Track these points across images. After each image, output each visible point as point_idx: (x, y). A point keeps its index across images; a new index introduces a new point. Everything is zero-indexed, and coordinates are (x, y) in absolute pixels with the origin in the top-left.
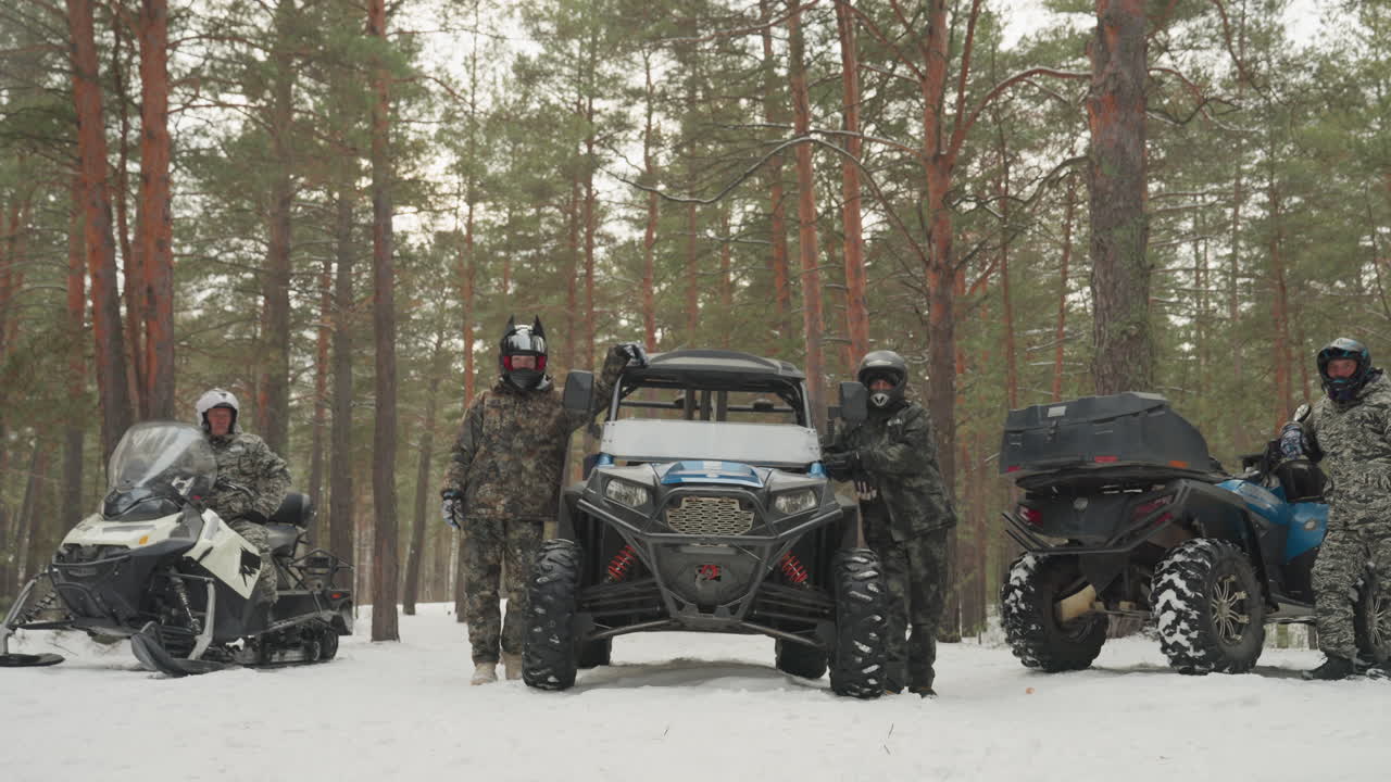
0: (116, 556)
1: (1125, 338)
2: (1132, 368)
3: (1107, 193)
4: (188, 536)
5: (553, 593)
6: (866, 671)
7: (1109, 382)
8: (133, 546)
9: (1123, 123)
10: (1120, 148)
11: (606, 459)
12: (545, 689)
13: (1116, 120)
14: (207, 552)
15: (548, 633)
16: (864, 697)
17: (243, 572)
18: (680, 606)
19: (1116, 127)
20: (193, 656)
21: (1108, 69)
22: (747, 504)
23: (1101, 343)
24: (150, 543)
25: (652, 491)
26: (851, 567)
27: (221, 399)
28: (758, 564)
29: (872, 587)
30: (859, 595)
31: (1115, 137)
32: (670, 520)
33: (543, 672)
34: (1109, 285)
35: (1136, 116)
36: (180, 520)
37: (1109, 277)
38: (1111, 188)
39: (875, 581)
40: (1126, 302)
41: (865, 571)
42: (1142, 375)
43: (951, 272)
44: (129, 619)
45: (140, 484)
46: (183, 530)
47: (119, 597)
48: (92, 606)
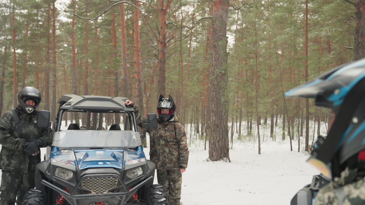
1: (221, 74)
2: (222, 82)
3: (217, 30)
7: (216, 87)
9: (223, 9)
10: (221, 17)
11: (56, 149)
13: (221, 8)
19: (220, 10)
23: (214, 75)
25: (75, 173)
31: (220, 13)
32: (83, 184)
34: (217, 59)
35: (226, 7)
37: (217, 56)
38: (218, 29)
40: (221, 63)
41: (161, 198)
42: (225, 85)
43: (165, 44)
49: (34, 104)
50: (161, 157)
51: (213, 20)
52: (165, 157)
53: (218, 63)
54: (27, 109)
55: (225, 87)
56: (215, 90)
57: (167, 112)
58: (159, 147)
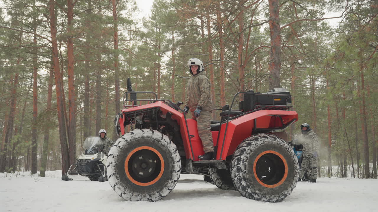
0: (89, 161)
4: (100, 157)
8: (92, 159)
9: (276, 69)
10: (275, 74)
13: (274, 68)
14: (103, 160)
19: (274, 70)
21: (273, 57)
24: (94, 159)
27: (103, 131)
31: (274, 71)
36: (98, 154)
44: (91, 172)
45: (91, 148)
46: (98, 156)
47: (89, 168)
48: (85, 170)
51: (269, 77)
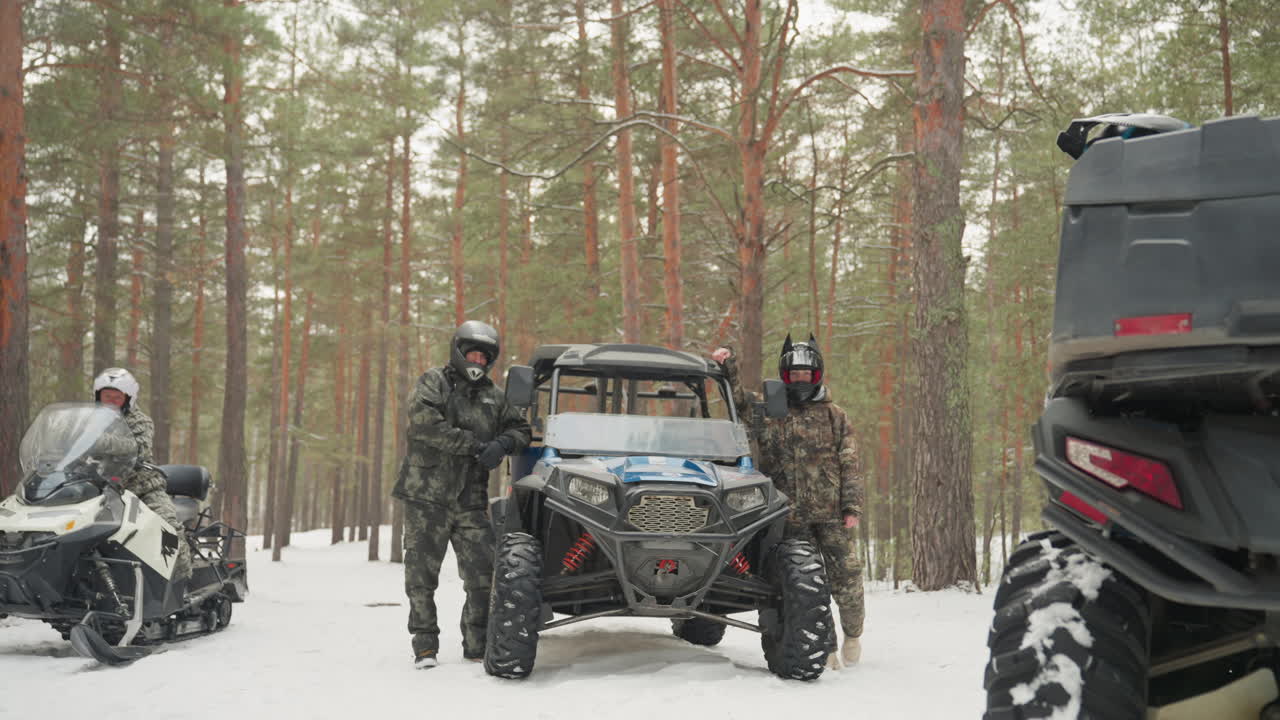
0: (42, 543)
1: (945, 323)
2: (951, 348)
3: (931, 191)
4: (113, 520)
5: (521, 588)
6: (811, 657)
7: (930, 361)
8: (61, 532)
9: (947, 128)
10: (943, 151)
11: (551, 452)
12: (508, 678)
13: (940, 126)
14: (131, 536)
15: (518, 627)
16: (805, 679)
17: (164, 553)
18: (639, 598)
19: (940, 132)
20: (124, 643)
21: (934, 79)
22: (702, 502)
23: (923, 326)
24: (78, 527)
25: (614, 490)
26: (796, 559)
28: (715, 559)
29: (817, 579)
30: (807, 587)
31: (938, 140)
32: (630, 517)
33: (511, 663)
34: (932, 276)
35: (957, 123)
36: (103, 503)
37: (932, 267)
38: (934, 187)
39: (818, 573)
40: (946, 290)
41: (809, 564)
42: (959, 356)
43: (762, 248)
44: (54, 605)
45: (61, 467)
46: (106, 513)
47: (46, 584)
48: (17, 593)
49: (484, 362)
50: (798, 490)
51: (917, 163)
52: (809, 490)
53: (937, 291)
54: (470, 370)
55: (958, 360)
56: (928, 370)
57: (805, 376)
58: (791, 466)
